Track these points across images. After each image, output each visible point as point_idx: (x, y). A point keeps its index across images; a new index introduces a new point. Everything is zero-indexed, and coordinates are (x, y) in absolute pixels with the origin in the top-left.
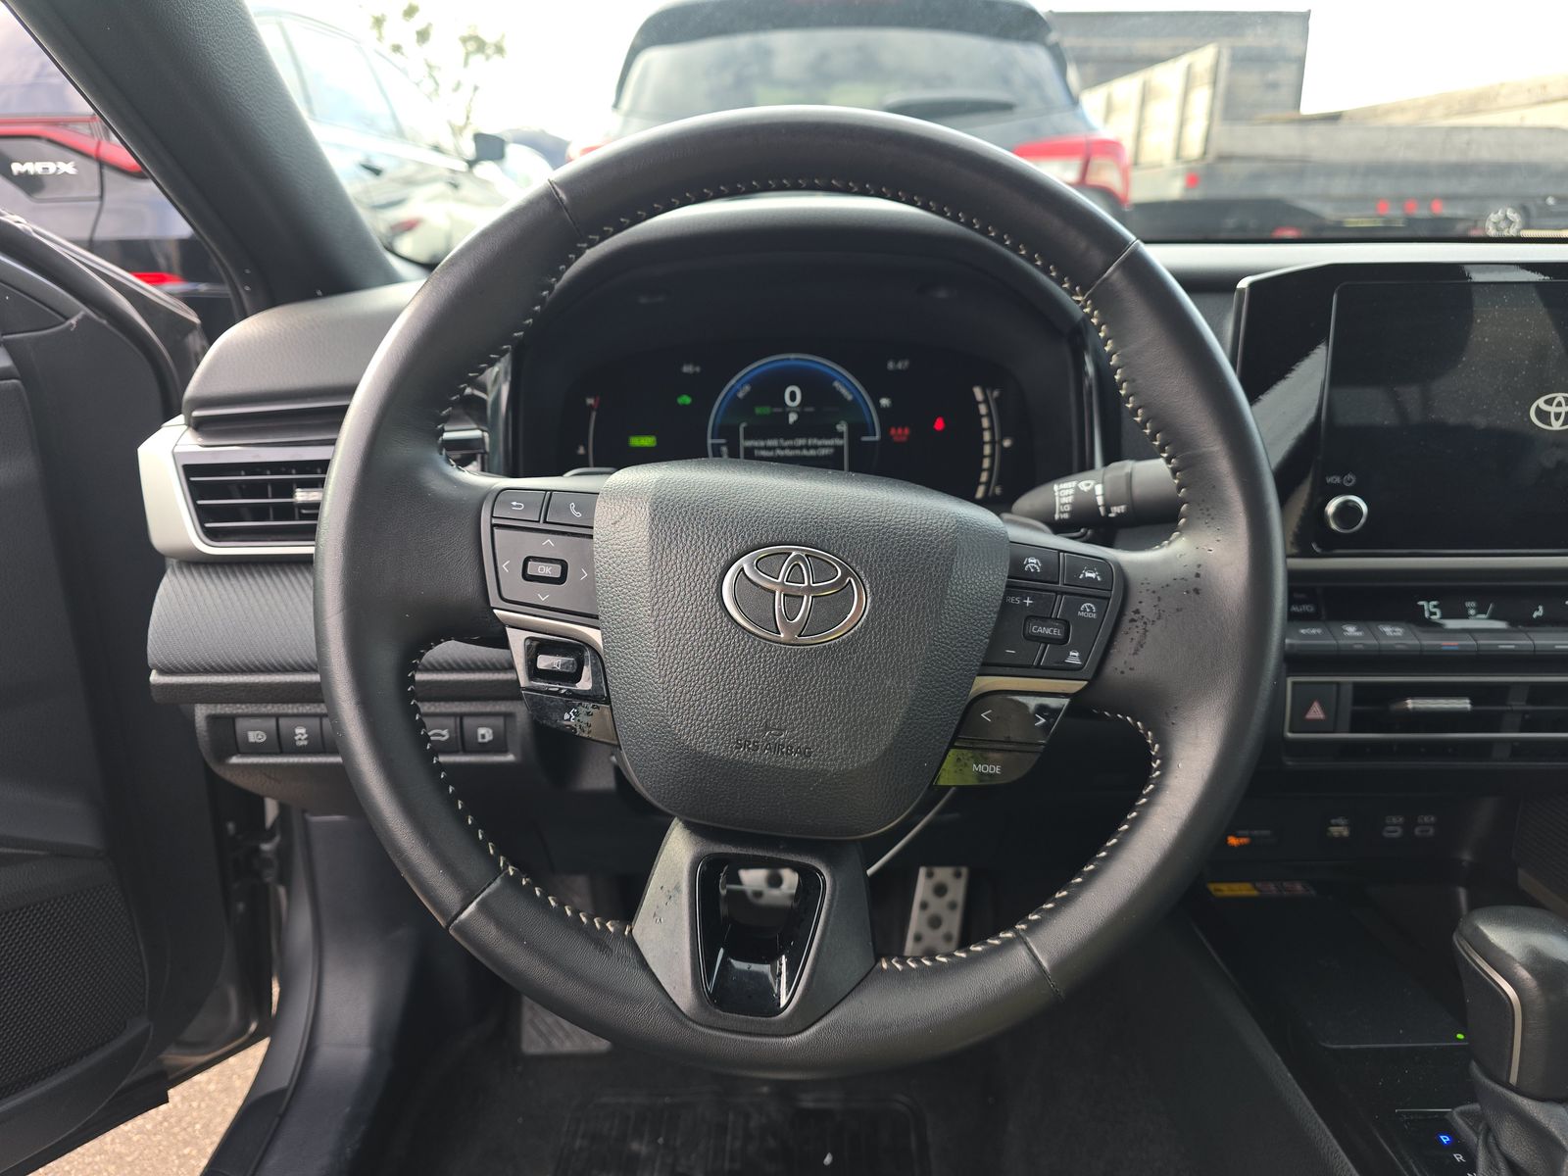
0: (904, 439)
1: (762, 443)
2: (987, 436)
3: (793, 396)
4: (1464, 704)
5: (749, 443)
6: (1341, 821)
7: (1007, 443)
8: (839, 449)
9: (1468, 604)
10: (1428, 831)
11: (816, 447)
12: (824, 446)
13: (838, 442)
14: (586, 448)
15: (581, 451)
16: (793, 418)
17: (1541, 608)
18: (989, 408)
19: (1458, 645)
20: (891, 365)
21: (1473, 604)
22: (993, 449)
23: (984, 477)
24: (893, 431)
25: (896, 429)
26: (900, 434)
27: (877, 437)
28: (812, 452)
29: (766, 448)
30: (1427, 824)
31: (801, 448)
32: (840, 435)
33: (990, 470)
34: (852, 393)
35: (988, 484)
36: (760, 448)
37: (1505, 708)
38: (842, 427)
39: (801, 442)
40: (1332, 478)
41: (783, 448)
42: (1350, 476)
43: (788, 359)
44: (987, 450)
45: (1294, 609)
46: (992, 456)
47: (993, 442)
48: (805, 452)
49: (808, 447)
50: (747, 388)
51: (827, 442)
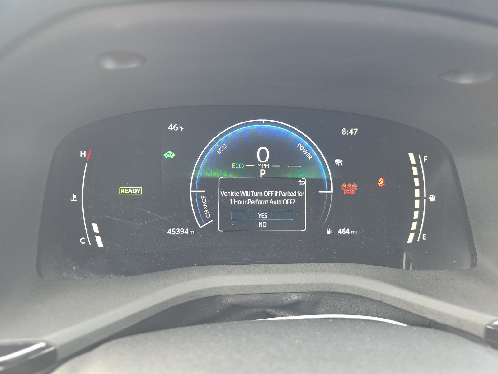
0: (353, 193)
1: (237, 194)
2: (417, 193)
5: (226, 194)
7: (432, 199)
8: (300, 200)
11: (281, 198)
12: (287, 198)
13: (300, 194)
14: (79, 197)
15: (74, 199)
16: (263, 172)
18: (419, 170)
20: (344, 131)
22: (421, 204)
23: (414, 226)
24: (344, 186)
25: (347, 184)
26: (349, 188)
27: (331, 191)
28: (278, 202)
29: (240, 198)
31: (269, 198)
32: (302, 189)
33: (419, 220)
34: (312, 153)
35: (417, 232)
36: (236, 198)
38: (303, 182)
39: (269, 193)
41: (254, 198)
44: (417, 204)
46: (420, 209)
47: (421, 198)
48: (272, 202)
49: (274, 198)
50: (225, 146)
51: (289, 194)
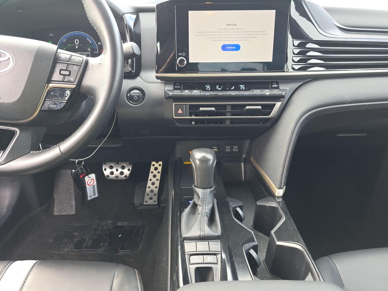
3: (77, 42)
4: (213, 109)
6: (215, 147)
8: (88, 55)
9: (217, 86)
10: (236, 150)
13: (88, 53)
16: (77, 47)
17: (234, 87)
19: (209, 94)
21: (218, 86)
27: (98, 52)
30: (235, 149)
32: (89, 51)
34: (91, 41)
37: (226, 111)
38: (89, 49)
40: (180, 54)
42: (184, 53)
43: (76, 33)
45: (175, 87)
50: (65, 40)
51: (85, 53)
